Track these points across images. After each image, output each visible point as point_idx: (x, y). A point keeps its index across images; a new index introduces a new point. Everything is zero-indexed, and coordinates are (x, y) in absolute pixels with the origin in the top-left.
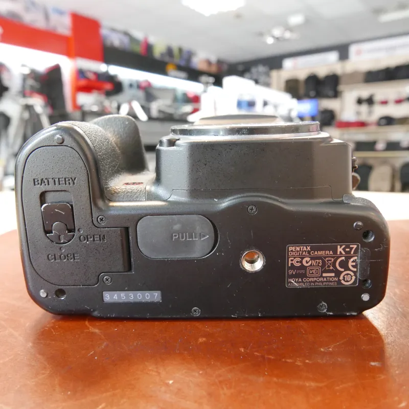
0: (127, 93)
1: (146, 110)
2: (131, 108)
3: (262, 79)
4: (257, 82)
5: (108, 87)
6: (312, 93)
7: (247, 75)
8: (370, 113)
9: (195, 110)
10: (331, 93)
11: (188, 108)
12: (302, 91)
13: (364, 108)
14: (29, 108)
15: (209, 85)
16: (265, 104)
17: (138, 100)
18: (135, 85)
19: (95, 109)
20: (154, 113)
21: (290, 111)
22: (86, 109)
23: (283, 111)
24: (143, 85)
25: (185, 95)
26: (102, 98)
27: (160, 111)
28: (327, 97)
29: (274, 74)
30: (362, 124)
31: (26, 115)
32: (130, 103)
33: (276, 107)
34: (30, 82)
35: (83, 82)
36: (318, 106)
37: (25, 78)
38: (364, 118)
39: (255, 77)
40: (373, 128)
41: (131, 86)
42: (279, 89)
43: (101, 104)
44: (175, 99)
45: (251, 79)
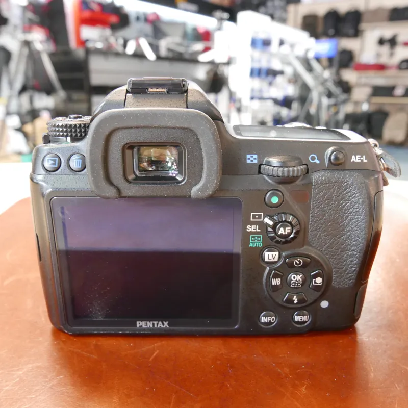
0: (134, 27)
1: (155, 48)
2: (138, 46)
3: (278, 14)
4: (272, 17)
5: (114, 19)
6: (331, 31)
7: (262, 9)
8: (392, 55)
9: (207, 49)
10: (351, 31)
11: (199, 46)
12: (320, 28)
13: (385, 49)
14: (27, 44)
15: (223, 21)
16: (282, 43)
17: (146, 36)
18: (142, 17)
19: (100, 45)
20: (163, 52)
21: (307, 51)
22: (90, 45)
23: (300, 52)
24: (151, 18)
25: (195, 30)
26: (108, 32)
27: (169, 50)
28: (348, 36)
29: (291, 8)
30: (381, 67)
31: (26, 51)
32: (137, 39)
33: (292, 46)
34: (30, 15)
35: (86, 14)
36: (337, 45)
37: (25, 8)
38: (384, 60)
39: (271, 11)
40: (393, 72)
41: (138, 19)
42: (295, 26)
43: (106, 40)
44: (185, 35)
45: (266, 14)
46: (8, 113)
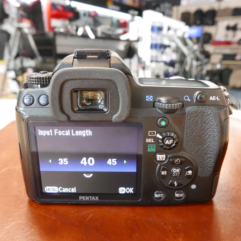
0: (83, 19)
1: (94, 32)
2: (85, 30)
3: (167, 11)
4: (164, 14)
5: (70, 15)
6: (198, 22)
7: (158, 9)
8: (234, 36)
9: (125, 32)
10: (210, 22)
11: (120, 31)
12: (192, 20)
13: (230, 33)
14: (19, 29)
15: (134, 16)
16: (169, 29)
17: (89, 25)
18: (87, 14)
19: (62, 30)
20: (99, 34)
21: (184, 33)
22: (56, 30)
23: (180, 34)
24: (93, 14)
25: (118, 21)
26: (67, 22)
27: (103, 33)
28: (208, 24)
29: (175, 8)
30: (228, 43)
31: (19, 34)
32: (84, 27)
33: (175, 31)
34: (21, 12)
35: (54, 12)
36: (202, 30)
37: (19, 9)
38: (230, 39)
39: (162, 10)
40: (235, 46)
41: (85, 15)
42: (177, 19)
43: (66, 27)
44: (112, 24)
45: (160, 12)
46: (8, 70)
